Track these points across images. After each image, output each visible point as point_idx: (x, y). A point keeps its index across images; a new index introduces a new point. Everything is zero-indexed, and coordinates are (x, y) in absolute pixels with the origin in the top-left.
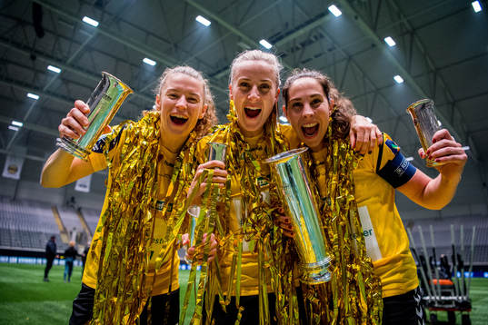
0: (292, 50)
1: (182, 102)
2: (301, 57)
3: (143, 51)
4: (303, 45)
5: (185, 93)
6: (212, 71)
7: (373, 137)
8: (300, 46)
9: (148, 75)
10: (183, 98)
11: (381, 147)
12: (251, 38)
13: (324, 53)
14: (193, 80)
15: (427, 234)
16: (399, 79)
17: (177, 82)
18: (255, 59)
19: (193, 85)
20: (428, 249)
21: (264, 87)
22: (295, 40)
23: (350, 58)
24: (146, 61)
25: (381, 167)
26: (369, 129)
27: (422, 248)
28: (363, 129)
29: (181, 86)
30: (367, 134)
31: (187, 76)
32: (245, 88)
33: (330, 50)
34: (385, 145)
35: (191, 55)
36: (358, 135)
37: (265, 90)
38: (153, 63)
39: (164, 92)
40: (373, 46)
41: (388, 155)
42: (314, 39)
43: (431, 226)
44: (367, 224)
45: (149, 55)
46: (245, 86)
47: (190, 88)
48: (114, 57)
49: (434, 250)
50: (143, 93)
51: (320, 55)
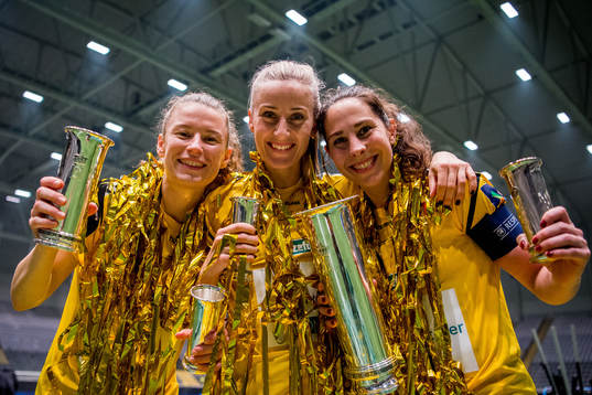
0: (342, 28)
1: (196, 143)
2: (358, 35)
3: (87, 30)
4: (360, 17)
5: (199, 130)
6: (206, 64)
7: (462, 179)
8: (354, 20)
9: (96, 69)
10: (197, 137)
11: (474, 195)
12: (271, 6)
13: (398, 32)
14: (211, 111)
15: (565, 339)
16: (524, 75)
17: (189, 115)
18: (284, 77)
19: (212, 119)
20: (567, 364)
21: (296, 118)
22: (345, 10)
23: (440, 40)
24: (92, 46)
25: (474, 224)
26: (456, 168)
27: (558, 364)
28: (446, 168)
29: (193, 120)
30: (452, 175)
31: (204, 107)
32: (269, 120)
33: (406, 26)
34: (480, 191)
35: (170, 36)
36: (439, 175)
37: (297, 122)
38: (104, 50)
39: (170, 129)
40: (481, 17)
41: (485, 207)
42: (378, 8)
43: (572, 327)
44: (454, 315)
45: (99, 36)
46: (270, 116)
47: (207, 123)
48: (36, 39)
49: (578, 365)
50: (87, 101)
51: (390, 34)
